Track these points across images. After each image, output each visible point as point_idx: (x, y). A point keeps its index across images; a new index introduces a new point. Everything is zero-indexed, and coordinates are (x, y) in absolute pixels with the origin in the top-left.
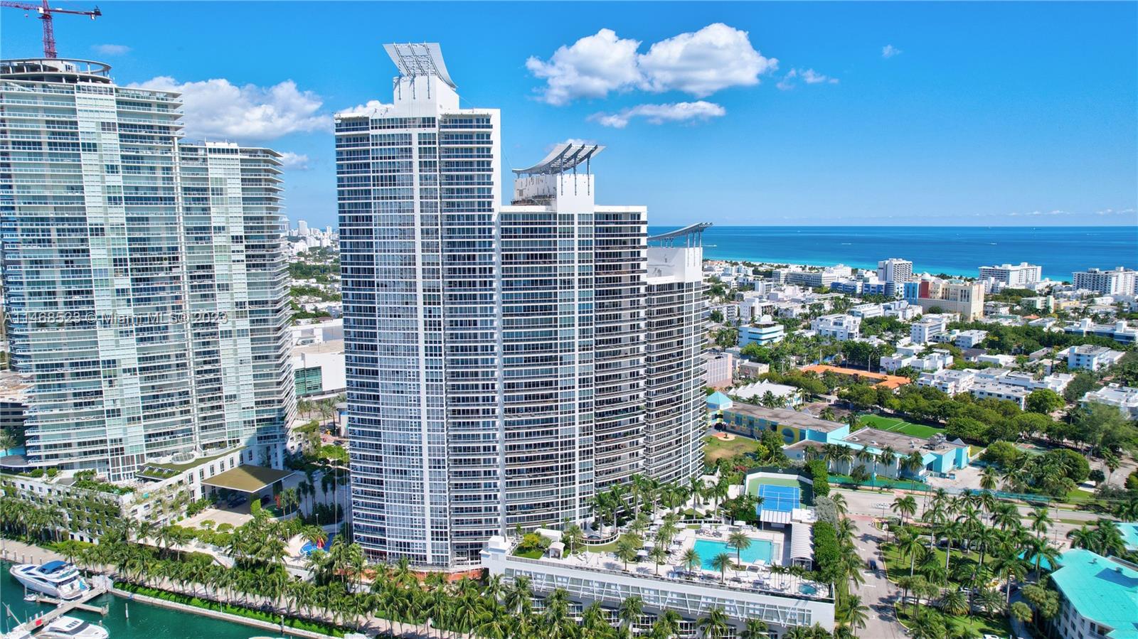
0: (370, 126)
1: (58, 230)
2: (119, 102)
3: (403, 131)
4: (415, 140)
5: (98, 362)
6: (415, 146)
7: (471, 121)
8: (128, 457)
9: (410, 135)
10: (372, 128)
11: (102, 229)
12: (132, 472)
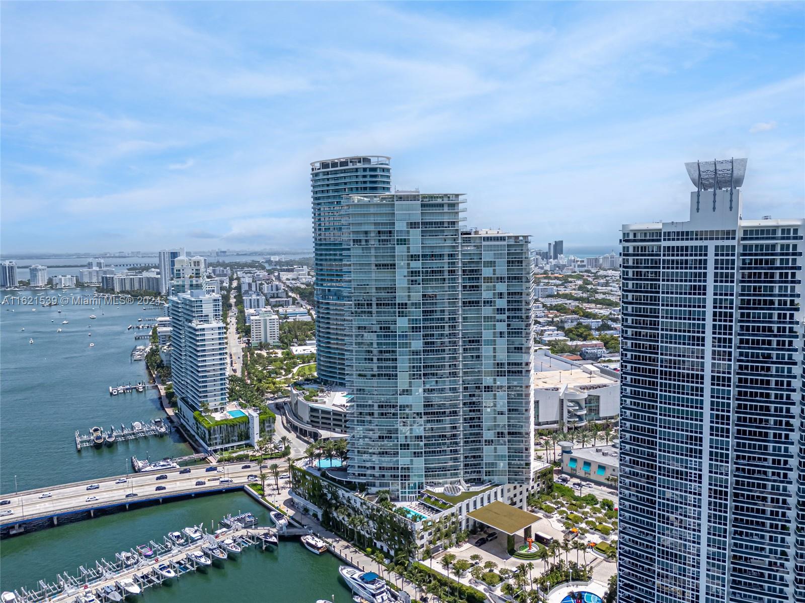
0: (662, 238)
2: (424, 205)
3: (698, 243)
4: (711, 252)
5: (396, 406)
6: (711, 258)
7: (774, 232)
9: (706, 247)
10: (665, 240)
11: (406, 304)
12: (414, 495)
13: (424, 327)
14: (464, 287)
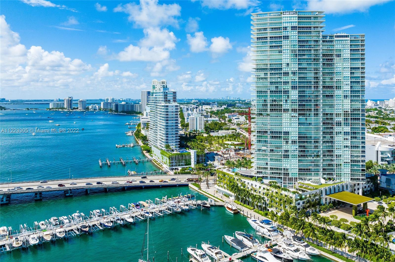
1: (271, 74)
2: (299, 18)
5: (281, 132)
8: (290, 178)
11: (288, 73)
12: (292, 185)
13: (299, 87)
14: (324, 64)
